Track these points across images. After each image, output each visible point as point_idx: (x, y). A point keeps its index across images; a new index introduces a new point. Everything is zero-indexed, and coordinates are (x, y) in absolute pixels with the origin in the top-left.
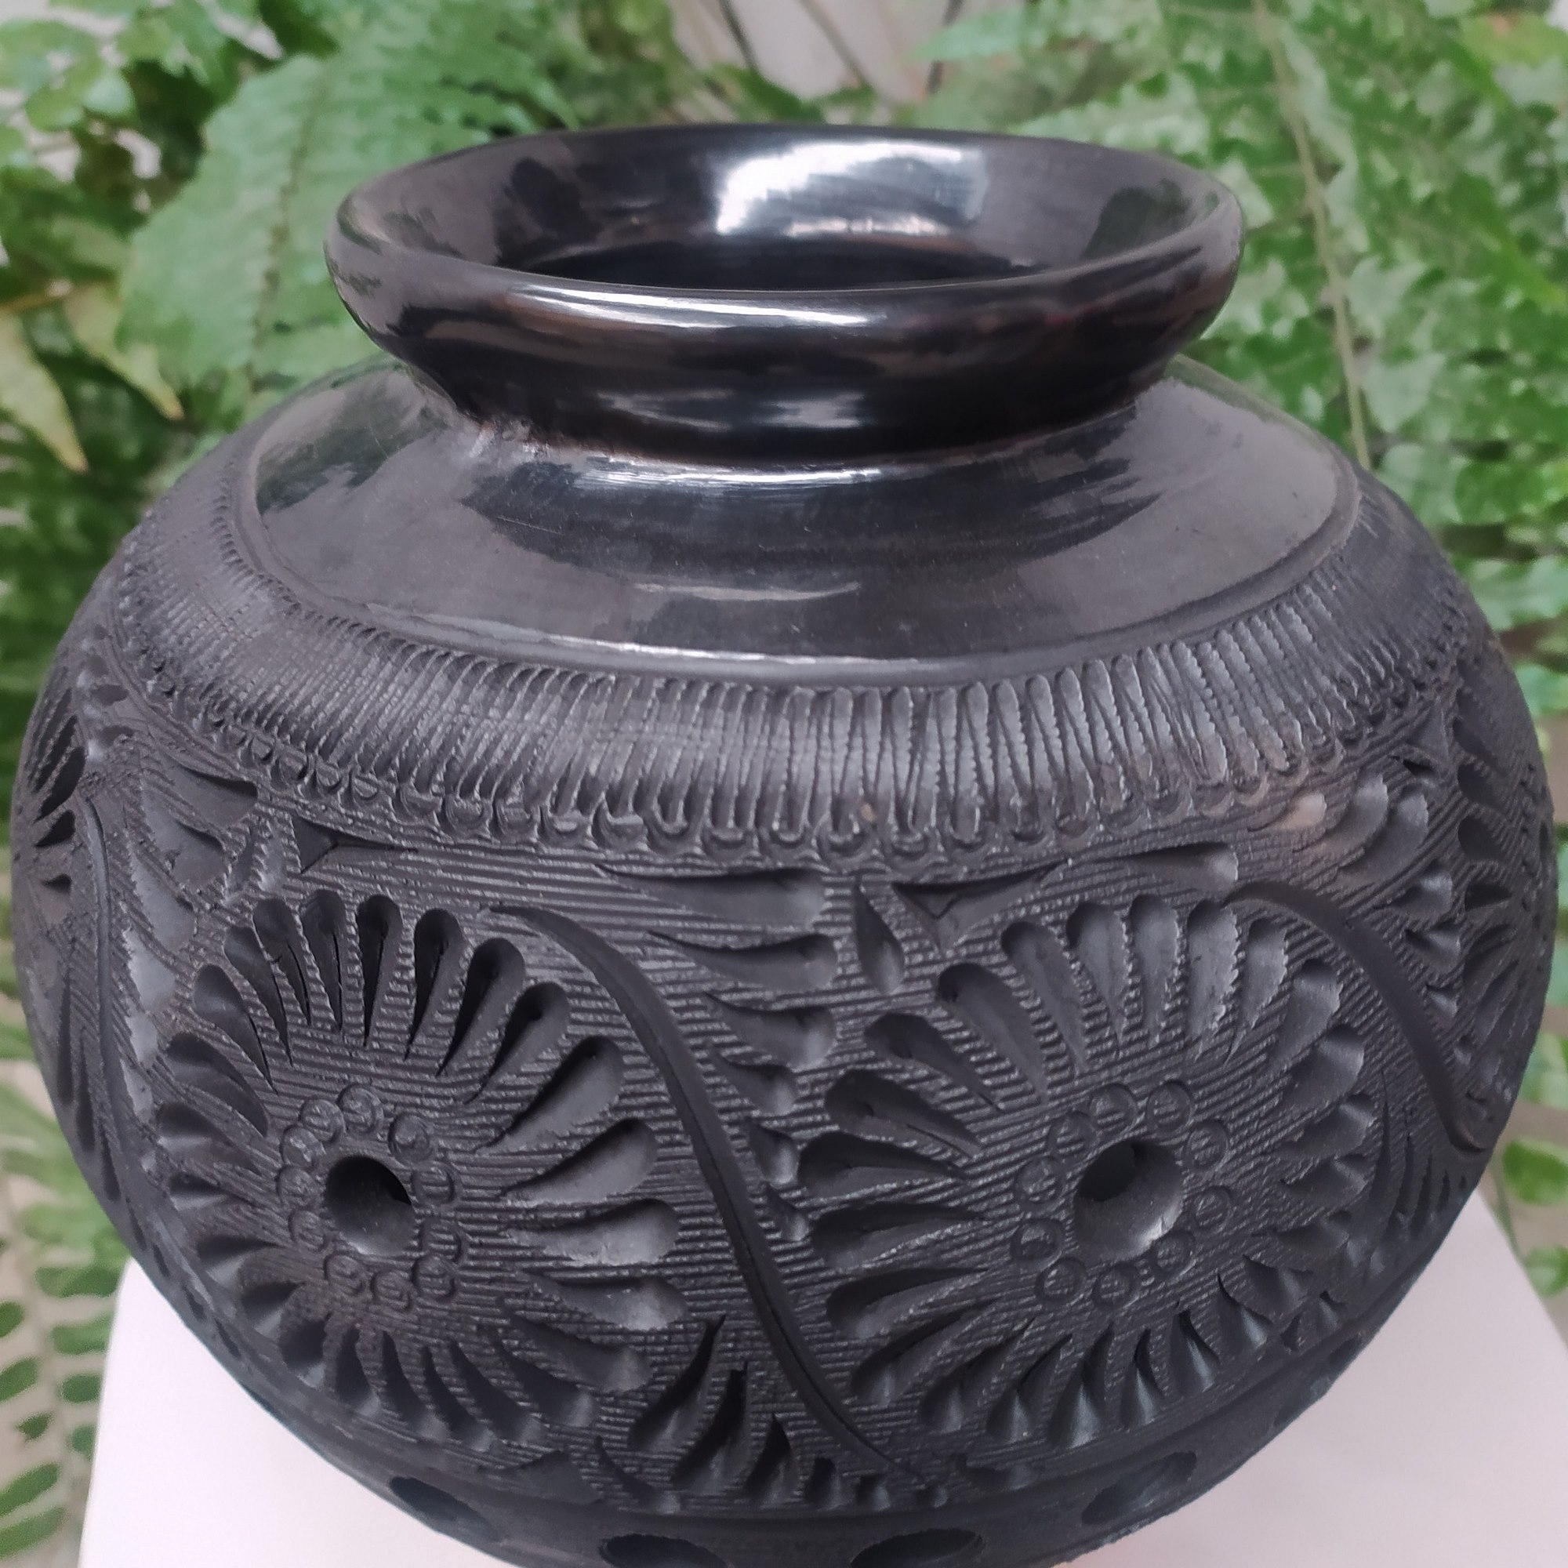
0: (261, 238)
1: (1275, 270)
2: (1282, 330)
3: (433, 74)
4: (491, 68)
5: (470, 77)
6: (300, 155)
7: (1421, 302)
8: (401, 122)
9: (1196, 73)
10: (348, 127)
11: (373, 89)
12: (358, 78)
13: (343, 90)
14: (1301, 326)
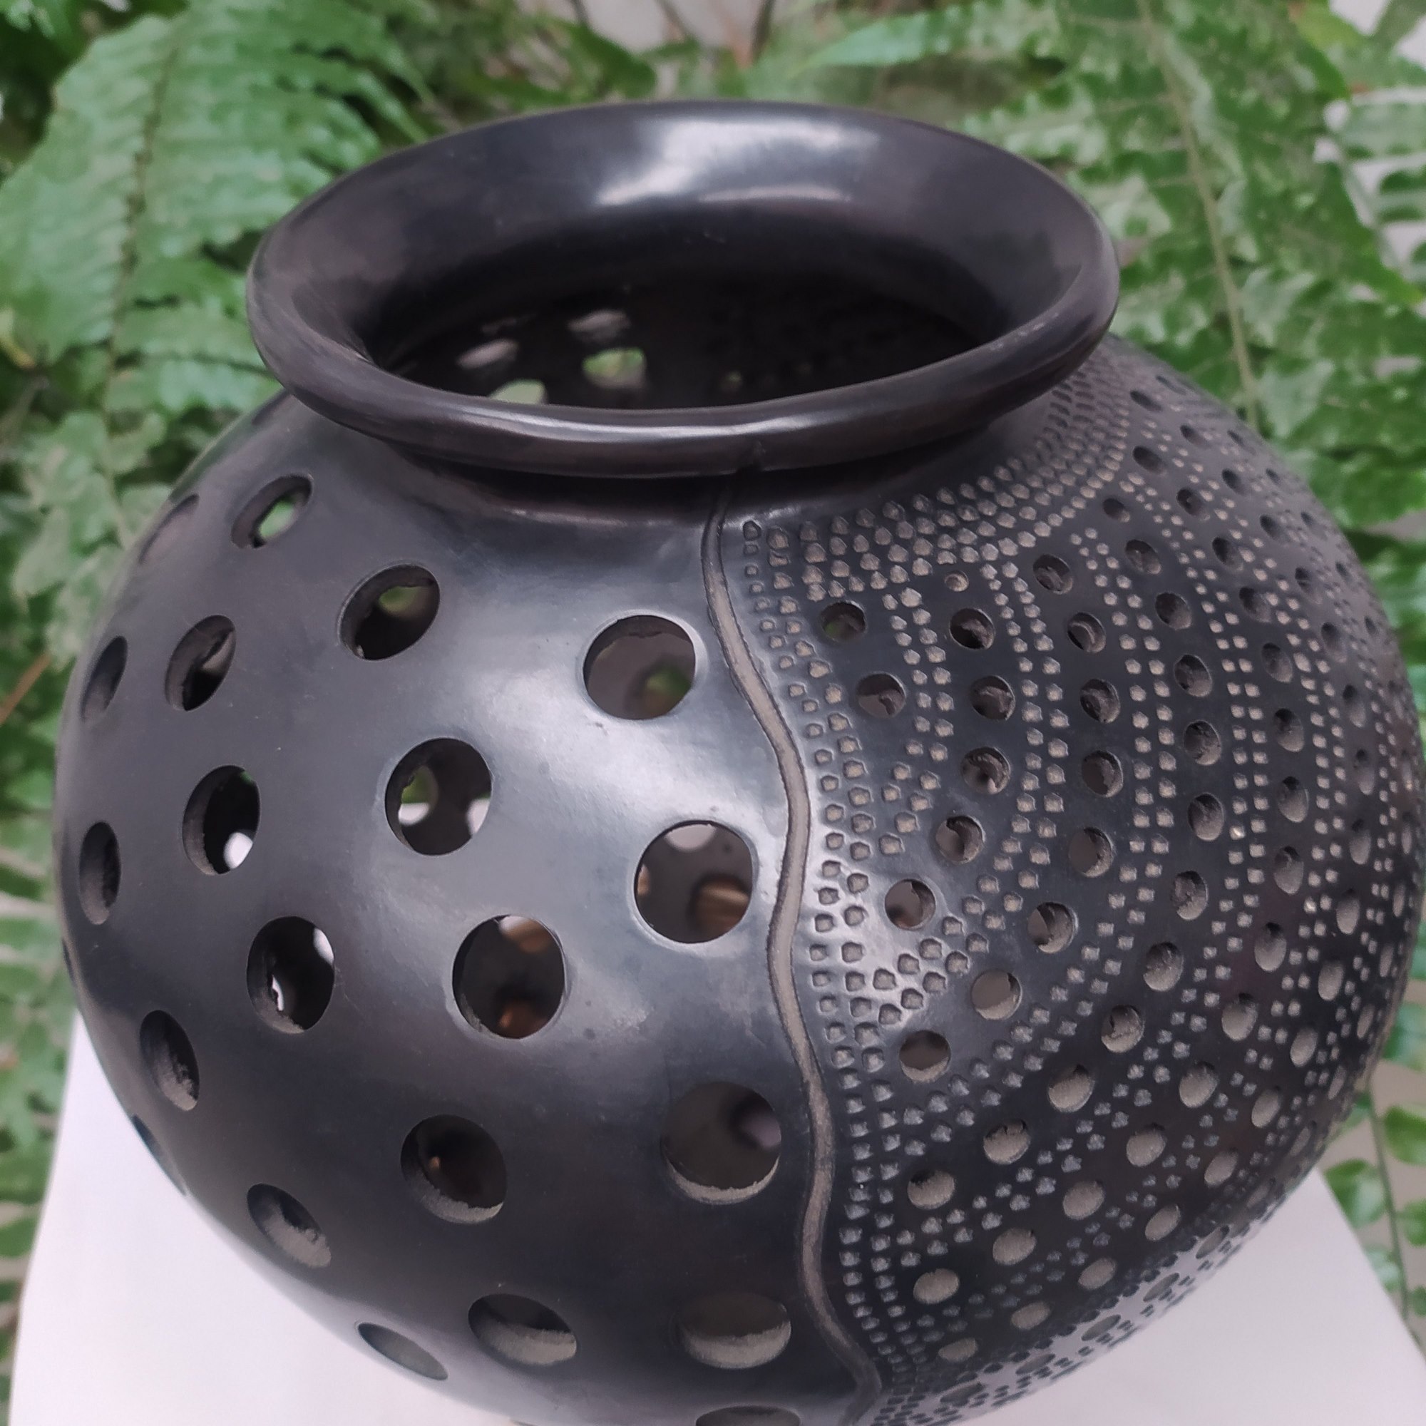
0: (116, 208)
1: (1177, 281)
2: (1184, 339)
3: (284, 40)
4: (343, 34)
5: (321, 43)
6: (152, 123)
7: (1308, 312)
8: (256, 90)
9: (1094, 84)
10: (202, 95)
11: (226, 54)
12: (210, 42)
13: (195, 54)
14: (1202, 337)
